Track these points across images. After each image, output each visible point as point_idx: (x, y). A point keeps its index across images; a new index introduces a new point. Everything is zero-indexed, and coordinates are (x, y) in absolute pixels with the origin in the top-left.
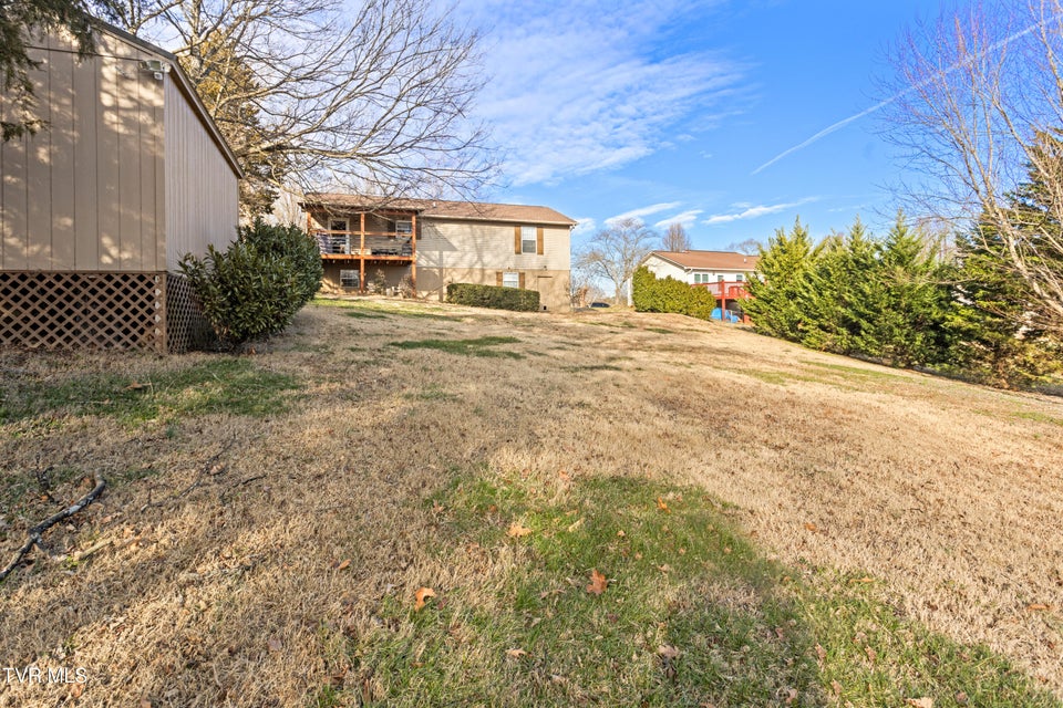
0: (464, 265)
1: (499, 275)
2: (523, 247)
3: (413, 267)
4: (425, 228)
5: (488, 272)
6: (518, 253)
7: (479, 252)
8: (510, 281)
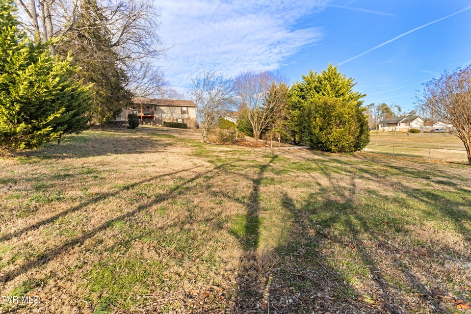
0: (168, 117)
1: (177, 120)
2: (183, 112)
3: (154, 118)
4: (157, 107)
5: (174, 119)
6: (182, 114)
7: (172, 113)
8: (180, 121)
